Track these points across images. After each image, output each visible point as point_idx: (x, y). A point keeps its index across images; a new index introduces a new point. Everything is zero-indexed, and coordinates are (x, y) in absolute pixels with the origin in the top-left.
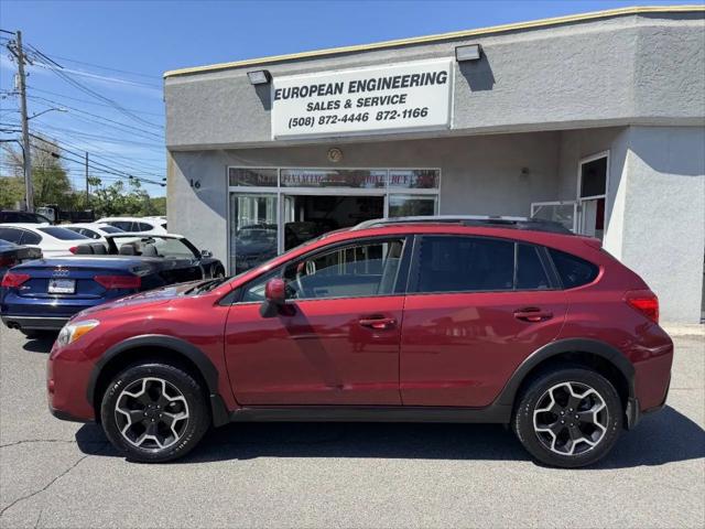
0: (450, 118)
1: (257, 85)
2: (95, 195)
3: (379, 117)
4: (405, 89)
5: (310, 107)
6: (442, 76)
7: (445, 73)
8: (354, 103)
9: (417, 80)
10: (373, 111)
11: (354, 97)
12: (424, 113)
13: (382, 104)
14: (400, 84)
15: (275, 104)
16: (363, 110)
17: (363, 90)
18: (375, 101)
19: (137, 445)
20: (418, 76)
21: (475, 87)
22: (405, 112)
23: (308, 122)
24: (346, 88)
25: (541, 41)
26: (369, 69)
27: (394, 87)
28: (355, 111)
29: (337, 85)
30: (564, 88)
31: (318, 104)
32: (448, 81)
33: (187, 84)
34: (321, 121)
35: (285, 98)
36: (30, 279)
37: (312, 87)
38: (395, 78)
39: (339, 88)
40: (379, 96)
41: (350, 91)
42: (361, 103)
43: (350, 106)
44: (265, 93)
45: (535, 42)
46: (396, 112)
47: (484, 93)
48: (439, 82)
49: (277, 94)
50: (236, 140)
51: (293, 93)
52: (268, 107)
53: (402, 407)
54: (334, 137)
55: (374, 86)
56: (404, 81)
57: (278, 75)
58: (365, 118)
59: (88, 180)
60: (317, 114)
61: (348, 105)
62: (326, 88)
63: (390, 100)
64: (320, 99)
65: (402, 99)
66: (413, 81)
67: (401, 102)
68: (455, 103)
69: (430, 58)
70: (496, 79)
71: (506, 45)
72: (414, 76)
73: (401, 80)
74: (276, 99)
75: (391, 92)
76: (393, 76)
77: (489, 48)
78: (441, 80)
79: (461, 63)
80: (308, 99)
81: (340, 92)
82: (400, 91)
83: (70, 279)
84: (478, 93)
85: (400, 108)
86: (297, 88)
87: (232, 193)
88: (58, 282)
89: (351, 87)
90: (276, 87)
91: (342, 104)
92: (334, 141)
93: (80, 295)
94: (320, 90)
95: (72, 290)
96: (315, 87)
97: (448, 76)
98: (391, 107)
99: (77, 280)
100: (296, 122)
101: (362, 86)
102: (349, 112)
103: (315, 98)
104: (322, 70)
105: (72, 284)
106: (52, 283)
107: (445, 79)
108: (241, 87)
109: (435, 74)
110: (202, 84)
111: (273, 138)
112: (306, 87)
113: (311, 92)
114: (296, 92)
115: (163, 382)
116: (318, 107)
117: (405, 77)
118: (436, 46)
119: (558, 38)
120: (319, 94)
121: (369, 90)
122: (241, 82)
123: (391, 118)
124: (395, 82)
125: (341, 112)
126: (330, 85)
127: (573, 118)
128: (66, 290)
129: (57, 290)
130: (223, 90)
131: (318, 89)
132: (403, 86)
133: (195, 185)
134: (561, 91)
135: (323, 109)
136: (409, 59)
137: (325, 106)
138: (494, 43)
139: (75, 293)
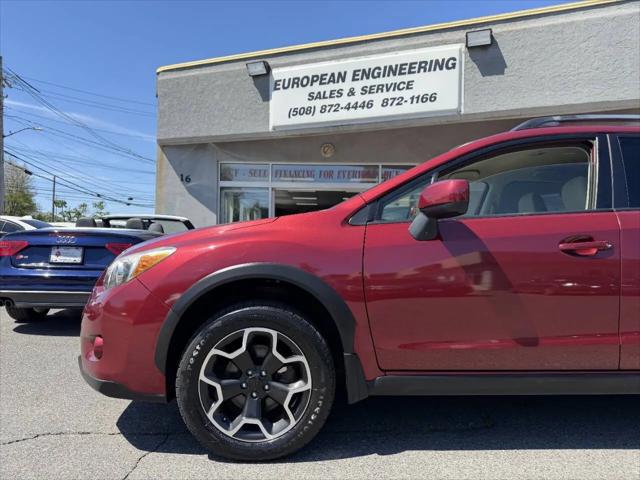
0: (460, 103)
1: (255, 77)
2: (61, 216)
3: (385, 103)
4: (412, 75)
5: (311, 97)
6: (452, 62)
7: (454, 59)
8: (358, 91)
9: (423, 66)
10: (378, 98)
11: (358, 86)
12: (433, 98)
13: (388, 90)
14: (407, 71)
15: (275, 95)
16: (367, 98)
17: (368, 78)
18: (380, 88)
19: (231, 433)
20: (426, 63)
21: (485, 73)
22: (412, 98)
23: (308, 111)
24: (349, 76)
25: (555, 26)
26: (374, 58)
27: (400, 74)
28: (359, 98)
29: (340, 74)
30: (581, 70)
31: (319, 93)
32: (457, 66)
33: (182, 78)
34: (323, 110)
35: (284, 88)
36: (29, 246)
37: (313, 77)
38: (402, 65)
39: (342, 77)
40: (384, 83)
41: (354, 80)
42: (364, 90)
43: (353, 94)
44: (263, 84)
45: (548, 26)
46: (402, 98)
47: (495, 78)
48: (448, 68)
49: (276, 84)
50: (232, 132)
51: (294, 83)
52: (266, 97)
53: (619, 372)
54: (336, 125)
55: (379, 74)
56: (411, 68)
57: (278, 66)
58: (370, 105)
59: (54, 202)
60: (318, 103)
61: (352, 93)
62: (328, 78)
63: (397, 87)
64: (322, 89)
65: (409, 85)
66: (420, 68)
67: (408, 88)
68: (465, 88)
69: (437, 45)
70: (508, 64)
71: (517, 31)
72: (421, 63)
73: (407, 67)
74: (276, 89)
75: (398, 79)
76: (399, 63)
77: (500, 34)
78: (450, 65)
79: (470, 49)
80: (309, 89)
81: (343, 81)
82: (407, 78)
83: (77, 246)
84: (488, 78)
85: (407, 94)
86: (298, 79)
87: (222, 188)
88: (62, 250)
89: (355, 74)
90: (276, 78)
91: (345, 93)
92: (336, 129)
93: (88, 265)
94: (322, 79)
95: (78, 260)
96: (317, 76)
97: (457, 62)
98: (397, 94)
99: (85, 248)
100: (296, 112)
101: (366, 74)
102: (352, 100)
103: (316, 88)
104: (324, 60)
105: (79, 252)
106: (54, 251)
107: (454, 66)
108: (238, 79)
109: (443, 60)
110: (197, 78)
111: (271, 129)
112: (307, 77)
113: (313, 81)
114: (297, 82)
115: (274, 334)
116: (319, 96)
117: (411, 64)
118: (443, 34)
119: (572, 23)
120: (321, 84)
121: (374, 77)
122: (238, 74)
123: (398, 104)
124: (401, 69)
125: (344, 101)
126: (333, 75)
127: (592, 100)
128: (71, 260)
129: (60, 259)
130: (219, 82)
131: (320, 79)
132: (410, 72)
133: (186, 179)
134: (578, 74)
135: (324, 98)
136: (415, 47)
137: (327, 95)
138: (505, 29)
139: (82, 263)
